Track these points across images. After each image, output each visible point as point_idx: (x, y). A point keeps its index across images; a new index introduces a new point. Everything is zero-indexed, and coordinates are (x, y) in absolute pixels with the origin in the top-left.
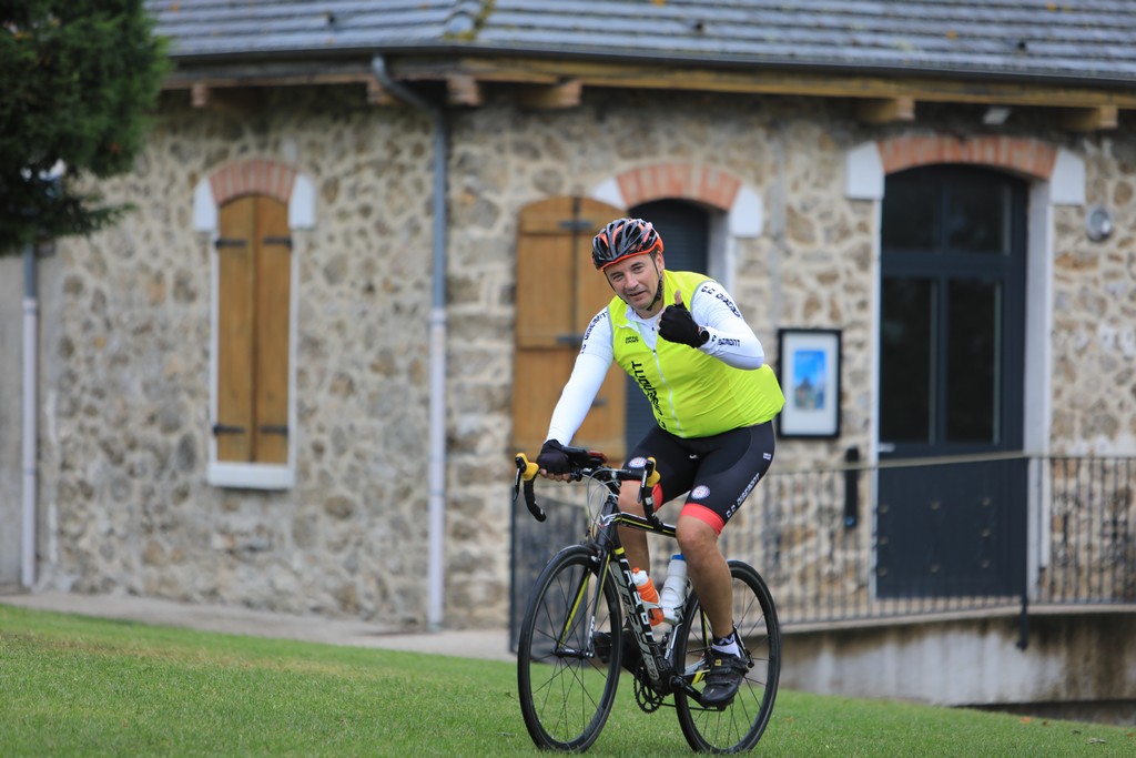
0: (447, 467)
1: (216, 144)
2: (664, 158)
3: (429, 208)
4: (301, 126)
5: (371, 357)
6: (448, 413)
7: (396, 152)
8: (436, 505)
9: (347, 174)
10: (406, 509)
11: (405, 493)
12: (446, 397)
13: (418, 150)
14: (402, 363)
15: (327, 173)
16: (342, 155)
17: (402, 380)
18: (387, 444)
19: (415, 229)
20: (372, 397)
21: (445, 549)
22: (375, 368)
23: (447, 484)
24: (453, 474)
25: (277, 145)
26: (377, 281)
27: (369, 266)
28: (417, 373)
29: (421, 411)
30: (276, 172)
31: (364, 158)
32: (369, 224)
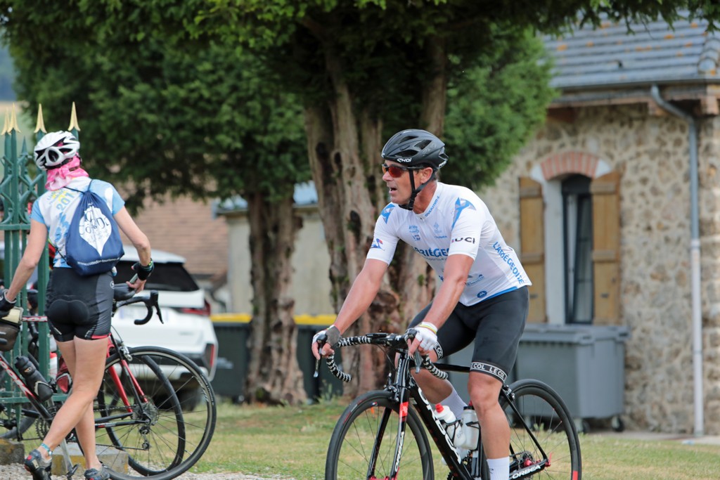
0: (703, 336)
1: (544, 143)
3: (687, 178)
4: (599, 130)
5: (651, 270)
6: (703, 303)
7: (663, 144)
8: (698, 359)
9: (631, 159)
10: (677, 362)
11: (677, 353)
12: (702, 293)
13: (678, 142)
14: (671, 273)
15: (618, 158)
16: (627, 147)
17: (672, 283)
18: (663, 323)
19: (678, 191)
20: (652, 294)
21: (704, 386)
22: (653, 277)
23: (704, 347)
24: (708, 340)
25: (584, 143)
26: (653, 224)
27: (648, 215)
28: (682, 279)
29: (685, 302)
30: (584, 159)
31: (641, 149)
32: (647, 189)
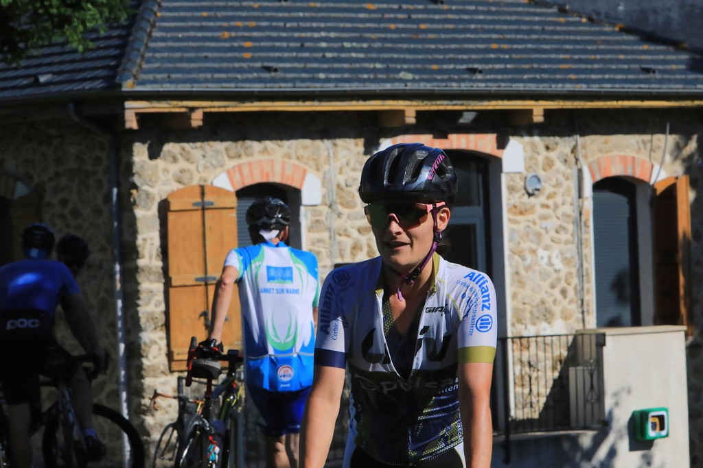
0: (128, 367)
2: (257, 157)
3: (108, 199)
4: (17, 149)
6: (128, 332)
7: (83, 162)
9: (51, 179)
12: (125, 321)
13: (98, 160)
14: (94, 300)
15: (36, 179)
16: (45, 168)
17: (95, 311)
19: (98, 212)
23: (129, 378)
24: (133, 371)
28: (104, 306)
29: (109, 331)
31: (61, 168)
32: (67, 212)
